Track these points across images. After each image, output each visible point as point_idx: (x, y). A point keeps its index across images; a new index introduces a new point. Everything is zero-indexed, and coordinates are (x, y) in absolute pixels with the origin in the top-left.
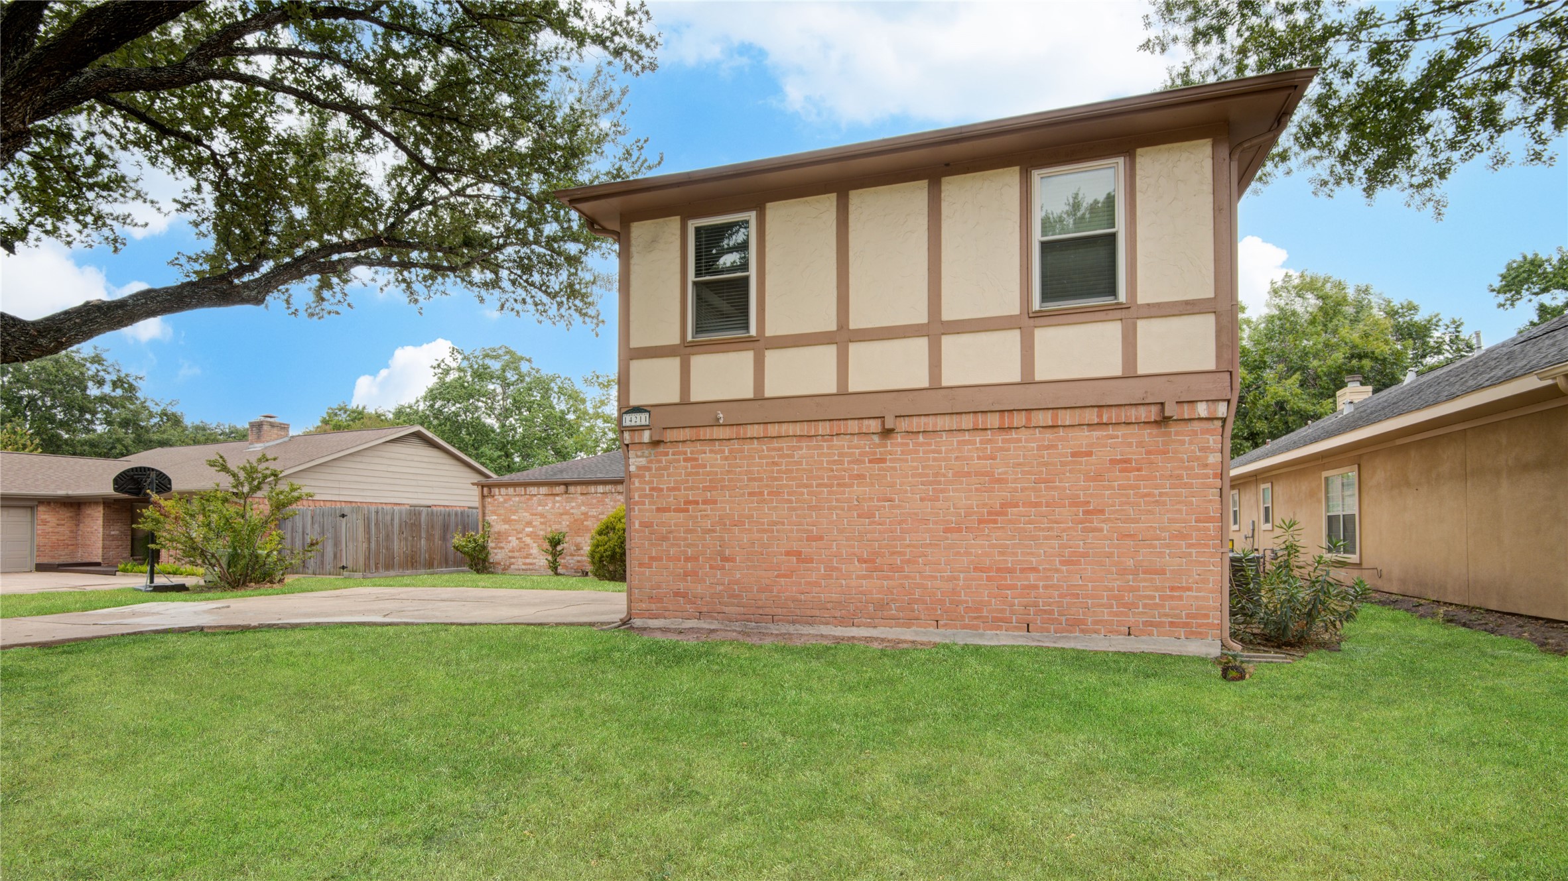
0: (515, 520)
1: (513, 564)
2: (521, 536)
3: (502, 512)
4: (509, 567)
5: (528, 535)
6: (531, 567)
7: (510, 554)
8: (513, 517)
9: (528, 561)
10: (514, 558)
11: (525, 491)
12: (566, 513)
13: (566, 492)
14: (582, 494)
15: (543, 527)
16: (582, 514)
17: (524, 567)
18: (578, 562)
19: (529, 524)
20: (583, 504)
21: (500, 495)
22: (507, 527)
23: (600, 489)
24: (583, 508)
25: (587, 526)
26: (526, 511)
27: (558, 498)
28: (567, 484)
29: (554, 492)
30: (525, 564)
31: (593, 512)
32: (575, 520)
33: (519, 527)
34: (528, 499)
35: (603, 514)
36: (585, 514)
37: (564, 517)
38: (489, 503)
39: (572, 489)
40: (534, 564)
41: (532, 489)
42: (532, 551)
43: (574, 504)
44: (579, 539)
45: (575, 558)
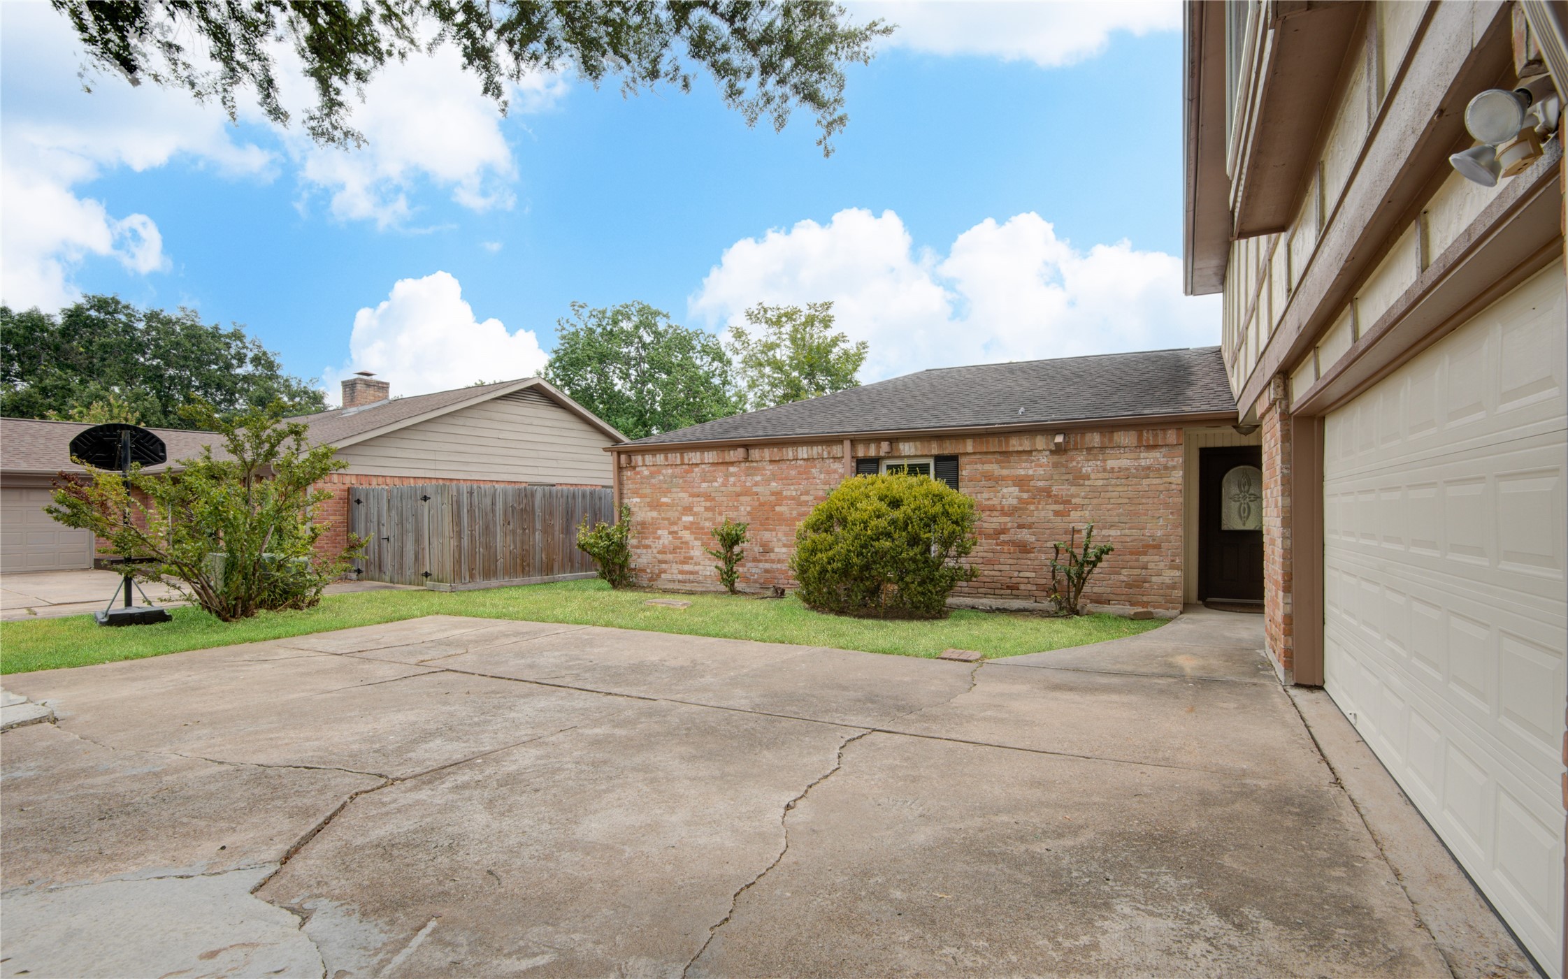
0: (667, 504)
1: (665, 572)
2: (675, 528)
3: (648, 491)
4: (659, 576)
5: (686, 528)
6: (691, 577)
7: (660, 557)
8: (664, 500)
9: (686, 568)
10: (665, 562)
11: (682, 458)
12: (746, 492)
13: (746, 459)
14: (771, 461)
15: (710, 515)
16: (773, 494)
17: (680, 577)
18: (767, 571)
19: (688, 510)
20: (774, 477)
21: (644, 465)
22: (654, 514)
23: (803, 452)
24: (774, 484)
25: (781, 514)
26: (683, 489)
27: (732, 469)
28: (747, 446)
29: (727, 459)
30: (681, 572)
31: (790, 491)
32: (761, 504)
33: (672, 515)
34: (687, 472)
35: (807, 493)
36: (777, 494)
37: (743, 499)
38: (628, 478)
39: (755, 454)
40: (697, 573)
41: (691, 455)
42: (692, 553)
43: (758, 478)
44: (767, 535)
45: (761, 565)
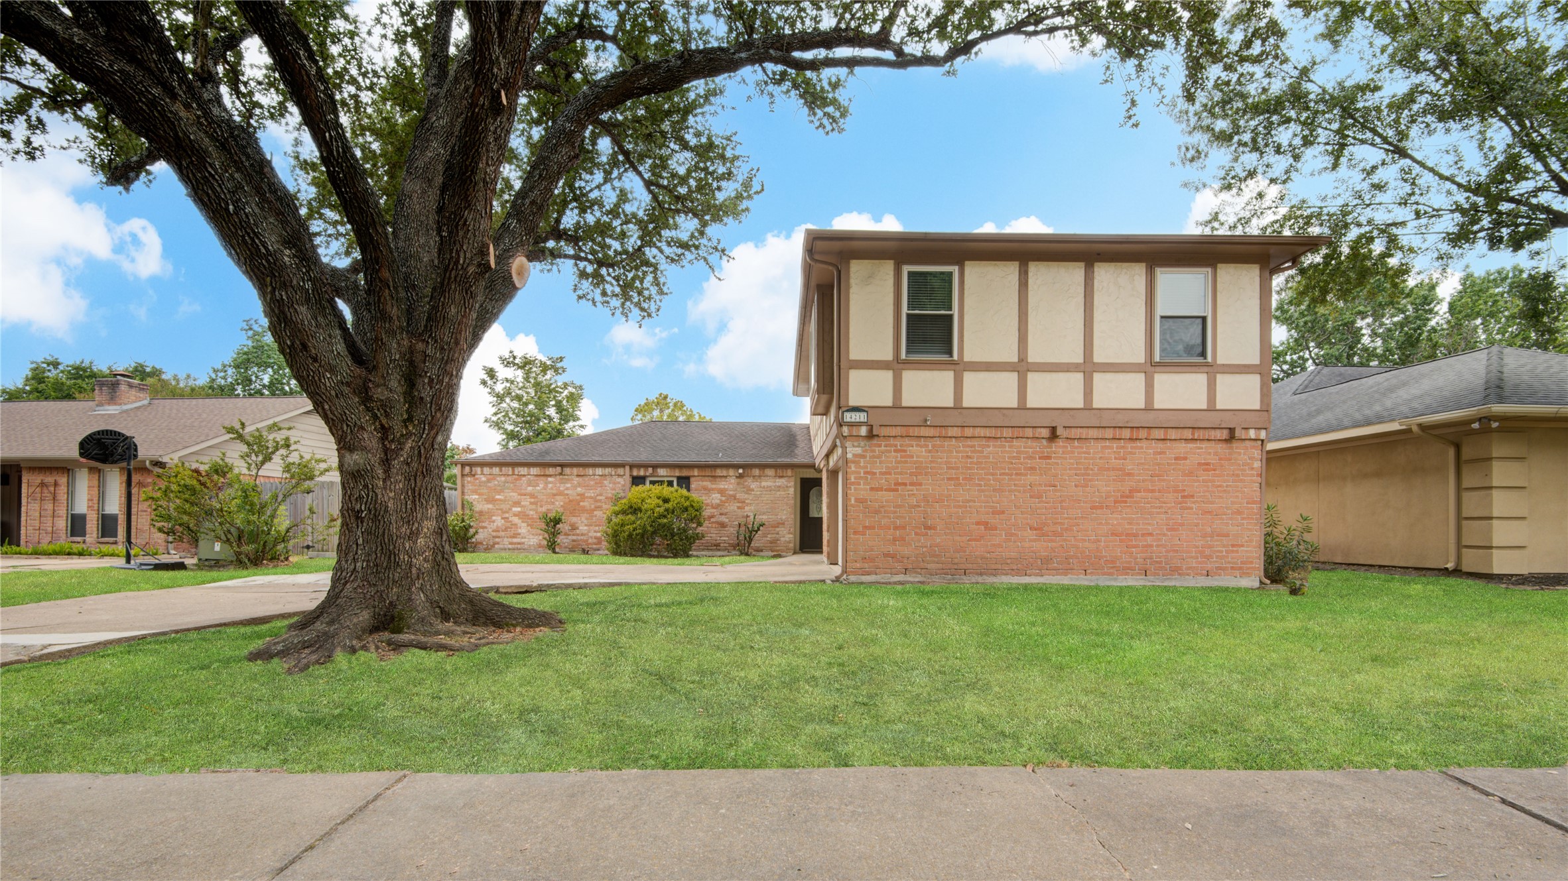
0: (500, 500)
1: (498, 543)
2: (507, 515)
3: (485, 491)
4: (493, 546)
5: (515, 515)
6: (519, 546)
7: (494, 534)
8: (497, 497)
9: (515, 540)
10: (499, 537)
11: (513, 471)
12: (560, 493)
13: (561, 474)
14: (578, 476)
15: (534, 507)
16: (578, 495)
17: (510, 546)
18: (574, 541)
19: (517, 504)
20: (579, 485)
21: (482, 474)
22: (490, 506)
23: (599, 471)
24: (579, 489)
25: (584, 507)
26: (513, 491)
27: (550, 479)
28: (562, 466)
29: (547, 473)
30: (511, 543)
31: (591, 494)
32: (570, 501)
33: (504, 507)
34: (516, 480)
35: (601, 495)
36: (582, 495)
37: (558, 498)
38: (468, 482)
39: (567, 470)
40: (523, 543)
41: (521, 469)
42: (520, 531)
43: (569, 485)
44: (574, 520)
45: (570, 537)
